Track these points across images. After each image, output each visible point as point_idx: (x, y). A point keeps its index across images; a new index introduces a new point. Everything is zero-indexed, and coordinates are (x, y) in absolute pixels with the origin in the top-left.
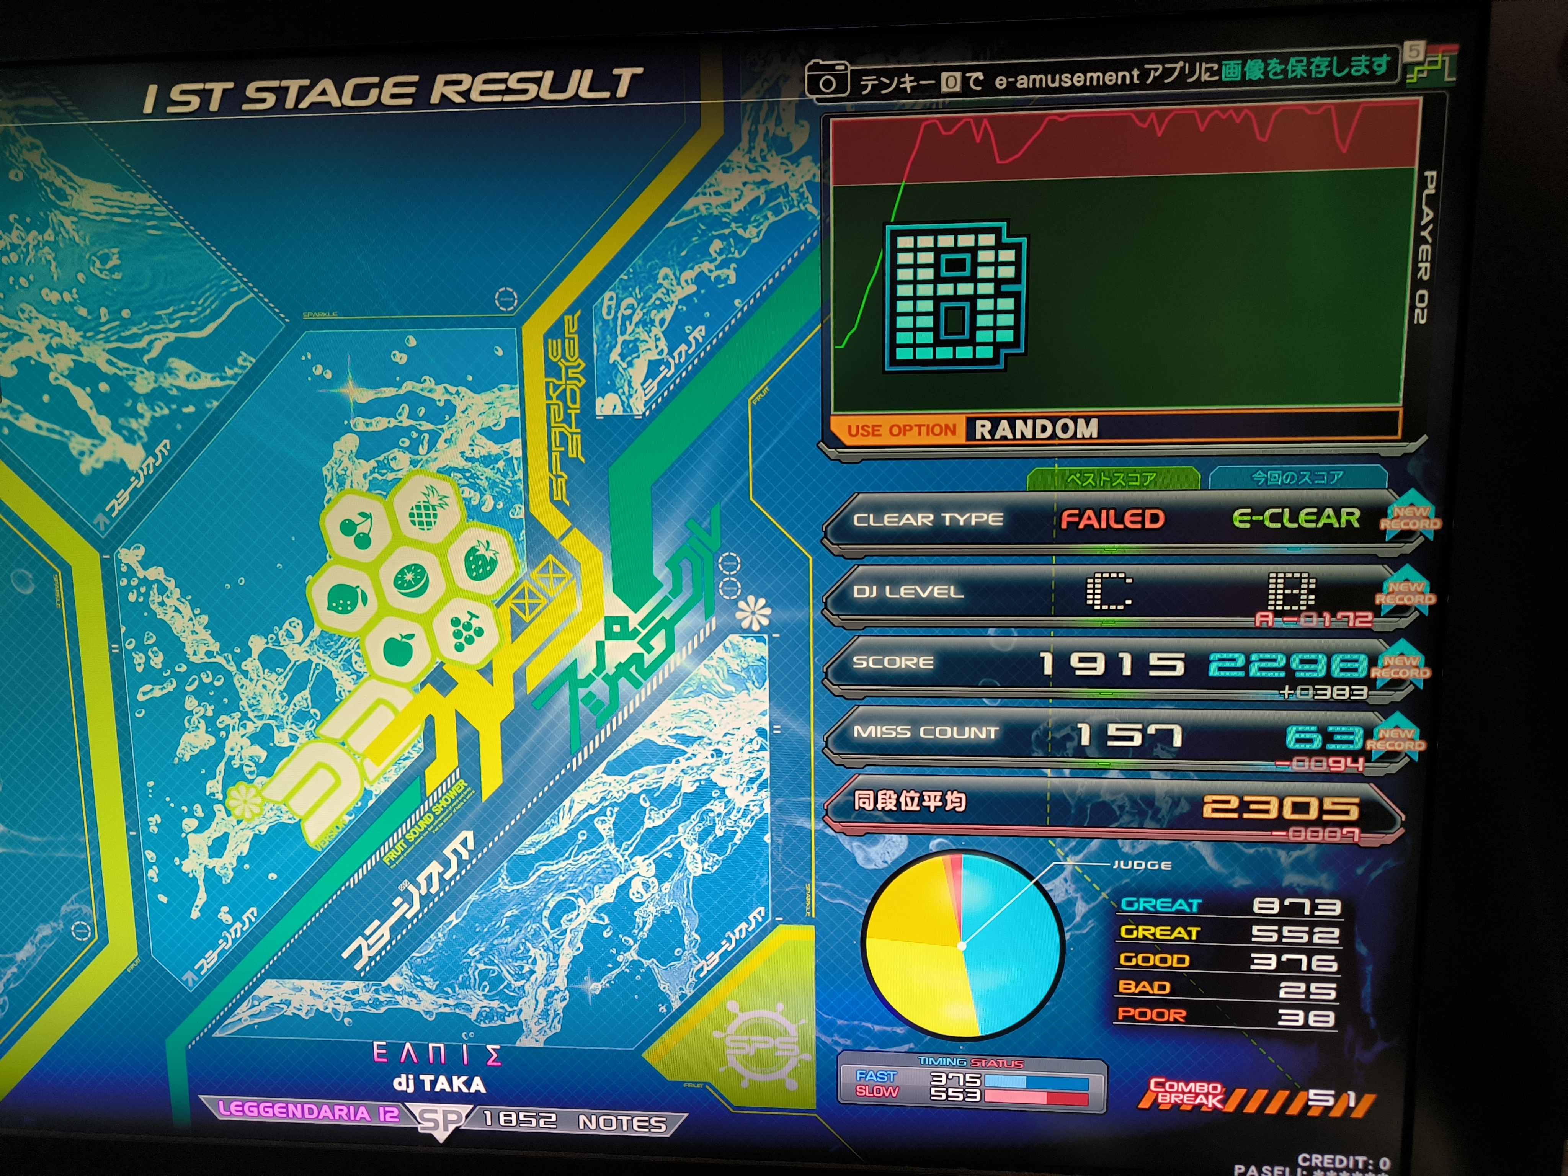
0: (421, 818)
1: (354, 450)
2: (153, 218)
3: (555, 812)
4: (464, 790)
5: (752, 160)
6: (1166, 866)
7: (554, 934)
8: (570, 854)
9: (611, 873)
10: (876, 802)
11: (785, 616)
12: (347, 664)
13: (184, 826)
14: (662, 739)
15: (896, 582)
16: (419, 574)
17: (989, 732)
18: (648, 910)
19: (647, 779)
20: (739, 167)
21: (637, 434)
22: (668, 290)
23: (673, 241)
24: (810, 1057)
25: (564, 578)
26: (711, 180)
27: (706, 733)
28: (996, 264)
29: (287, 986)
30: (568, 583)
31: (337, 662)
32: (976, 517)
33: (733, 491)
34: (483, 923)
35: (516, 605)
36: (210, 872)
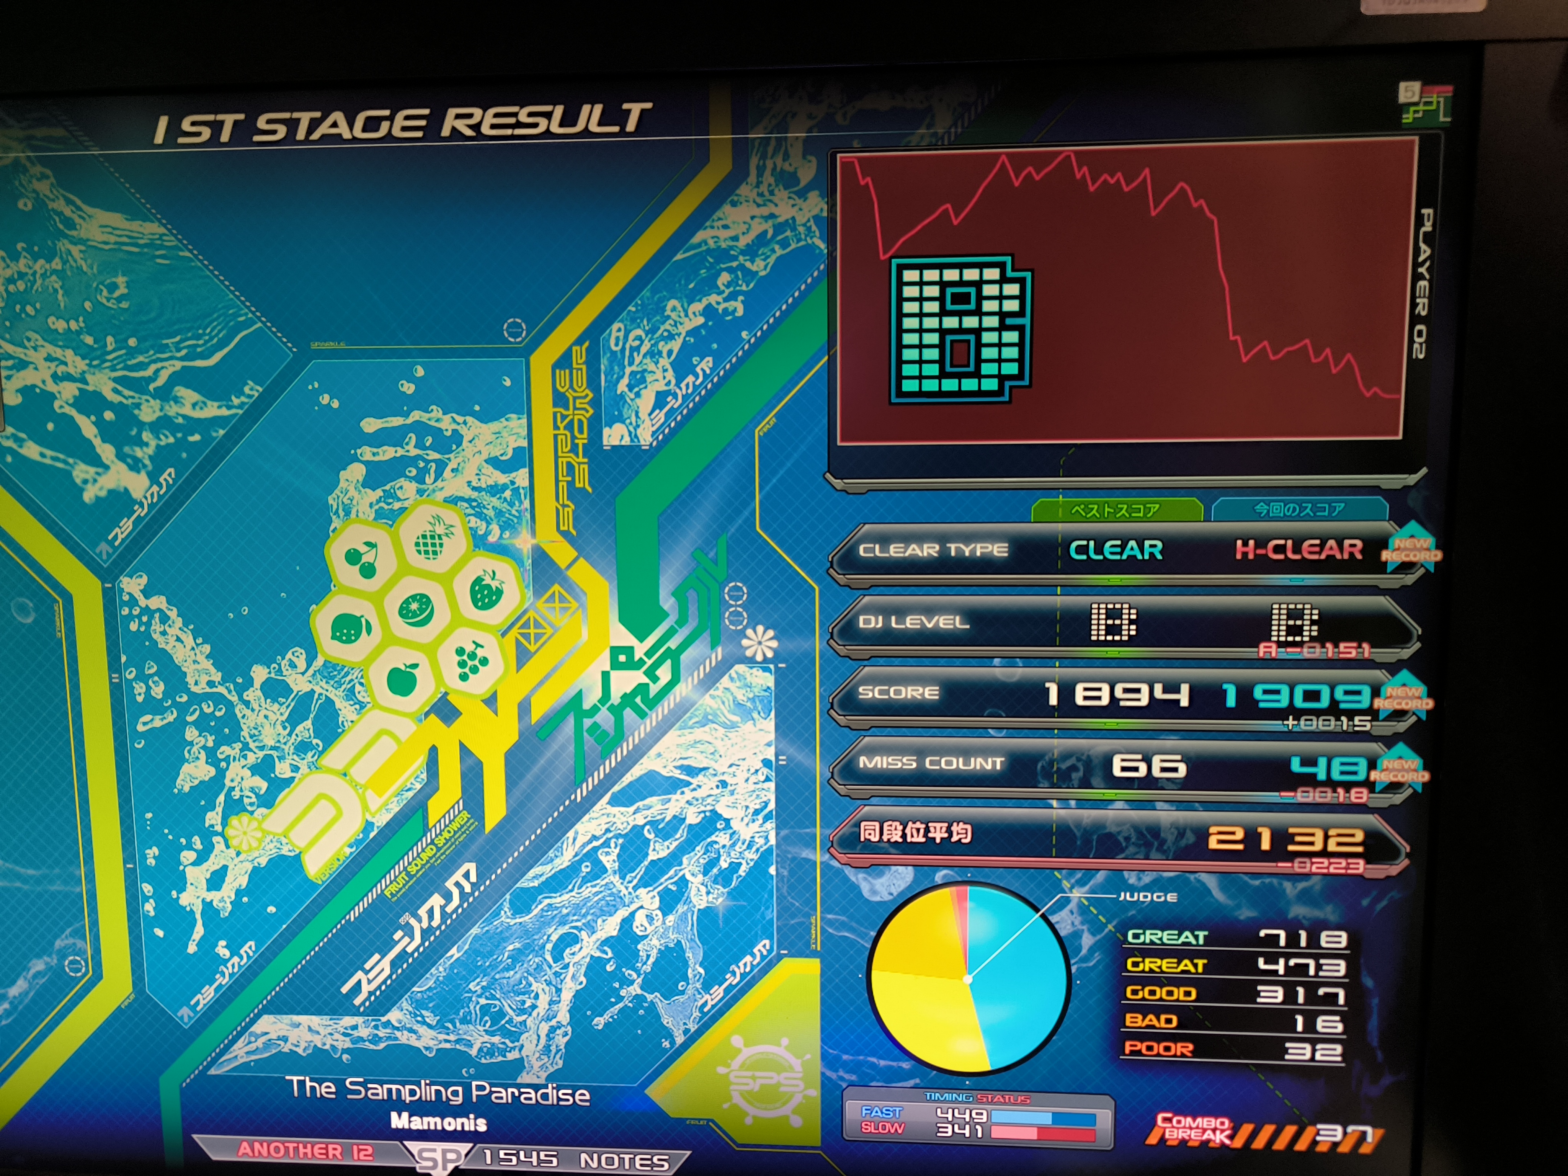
1: (361, 479)
2: (162, 247)
3: (559, 844)
4: (467, 822)
5: (761, 195)
6: (1172, 897)
7: (556, 967)
8: (574, 886)
9: (614, 906)
10: (881, 833)
11: (791, 646)
12: (351, 694)
13: (182, 858)
14: (668, 771)
15: (901, 612)
16: (424, 603)
17: (994, 763)
18: (652, 943)
19: (651, 810)
20: (747, 201)
21: (644, 465)
22: (675, 322)
23: (680, 274)
24: (815, 1092)
25: (570, 608)
26: (719, 214)
27: (712, 764)
28: (1001, 298)
29: (285, 1021)
30: (574, 613)
31: (340, 692)
32: (981, 548)
33: (740, 522)
34: (485, 957)
35: (522, 634)
36: (208, 906)
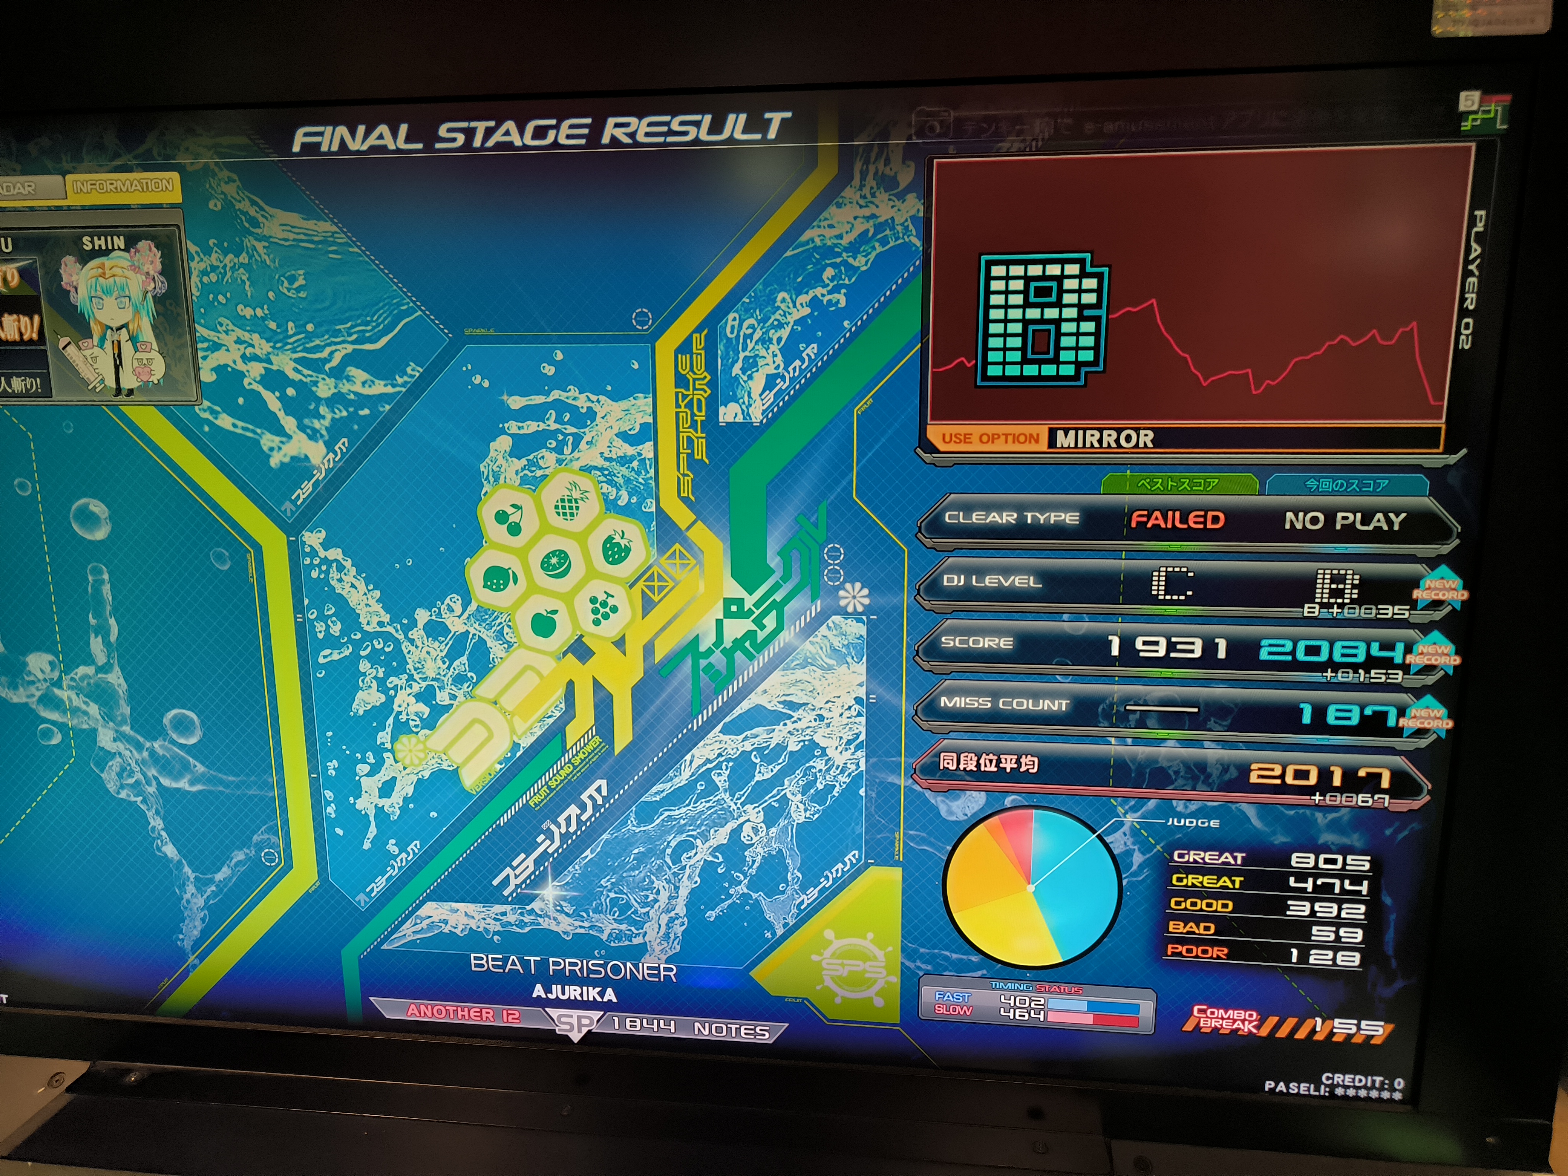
0: (562, 768)
1: (508, 450)
2: (334, 243)
3: (678, 766)
4: (599, 745)
5: (864, 197)
6: (1214, 824)
7: (675, 869)
8: (690, 801)
9: (725, 818)
10: (958, 763)
11: (882, 601)
12: (500, 635)
13: (357, 770)
14: (772, 704)
15: (981, 572)
16: (563, 558)
17: (1060, 705)
18: (757, 851)
19: (758, 739)
20: (850, 203)
21: (755, 440)
22: (785, 312)
23: (790, 269)
24: (896, 979)
25: (689, 564)
26: (825, 214)
27: (811, 700)
28: (1080, 291)
29: (446, 907)
30: (693, 568)
31: (491, 633)
32: (1055, 516)
33: (839, 490)
34: (614, 859)
35: (646, 586)
36: (379, 810)
